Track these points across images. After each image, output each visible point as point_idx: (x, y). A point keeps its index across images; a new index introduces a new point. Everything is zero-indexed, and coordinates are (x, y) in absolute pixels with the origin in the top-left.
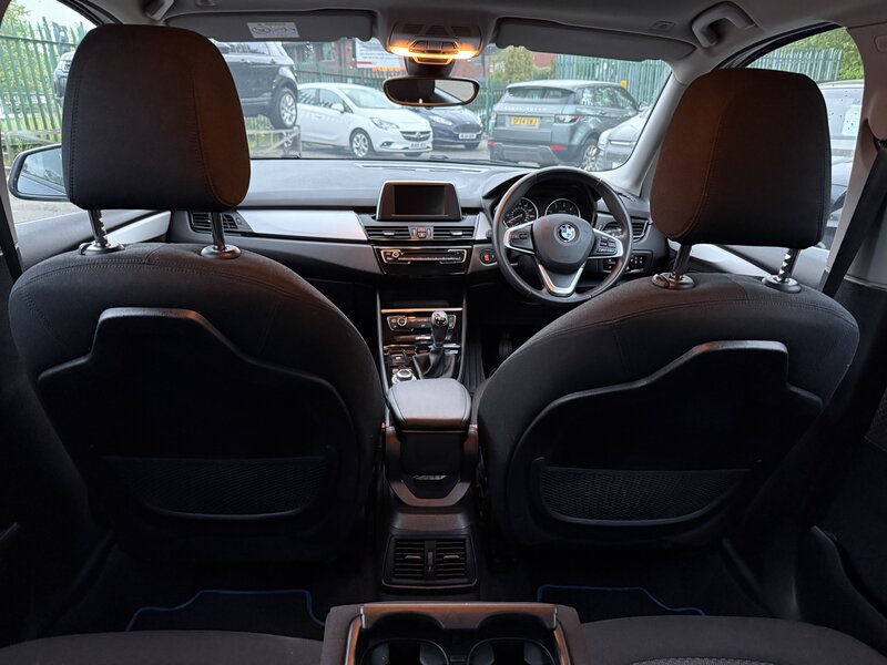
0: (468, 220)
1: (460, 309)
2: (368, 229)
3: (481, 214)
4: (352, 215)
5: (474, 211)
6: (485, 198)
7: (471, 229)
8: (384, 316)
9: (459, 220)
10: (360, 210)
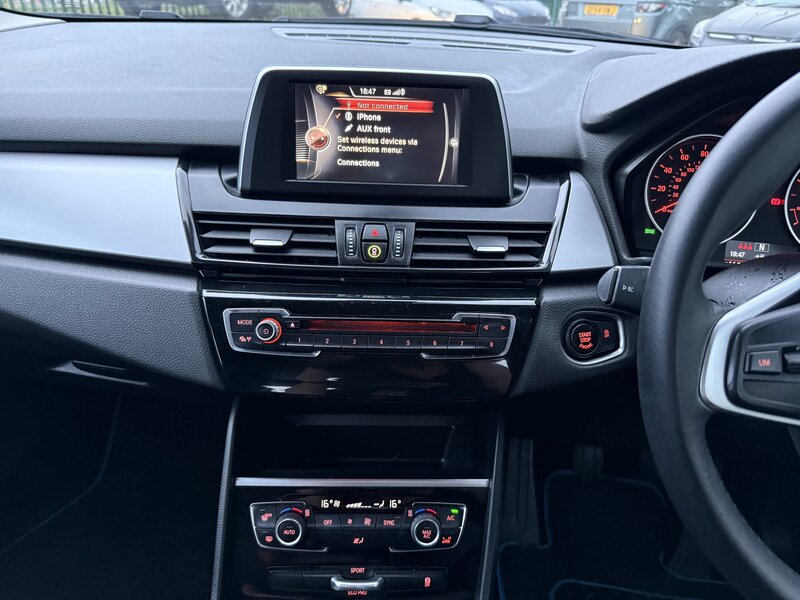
0: (531, 201)
1: (482, 483)
2: (202, 223)
3: (576, 180)
4: (165, 172)
5: (553, 168)
6: (593, 129)
7: (539, 232)
8: (240, 498)
9: (502, 201)
10: (193, 156)
